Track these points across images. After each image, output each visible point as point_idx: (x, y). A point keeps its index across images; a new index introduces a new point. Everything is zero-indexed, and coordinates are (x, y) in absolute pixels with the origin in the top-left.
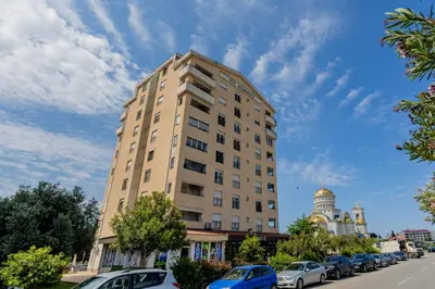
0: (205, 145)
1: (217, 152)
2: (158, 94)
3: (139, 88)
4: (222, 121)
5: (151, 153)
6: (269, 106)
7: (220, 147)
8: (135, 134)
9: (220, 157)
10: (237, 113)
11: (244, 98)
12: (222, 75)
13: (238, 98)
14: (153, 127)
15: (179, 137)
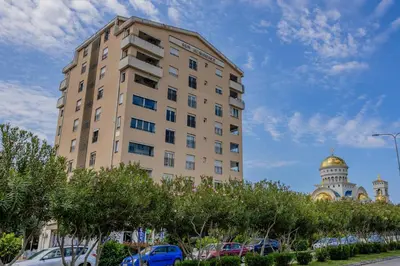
0: (153, 125)
1: (167, 132)
2: (101, 63)
3: (79, 51)
4: (172, 96)
5: (96, 133)
6: (235, 69)
7: (170, 126)
8: (77, 109)
9: (170, 137)
10: (193, 83)
11: (200, 63)
12: (172, 39)
13: (193, 65)
14: (96, 104)
15: (123, 117)
